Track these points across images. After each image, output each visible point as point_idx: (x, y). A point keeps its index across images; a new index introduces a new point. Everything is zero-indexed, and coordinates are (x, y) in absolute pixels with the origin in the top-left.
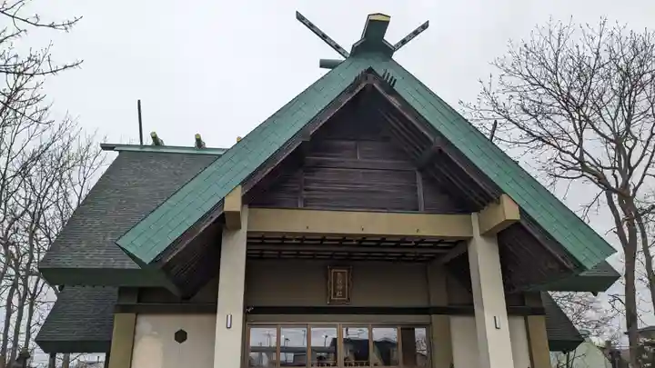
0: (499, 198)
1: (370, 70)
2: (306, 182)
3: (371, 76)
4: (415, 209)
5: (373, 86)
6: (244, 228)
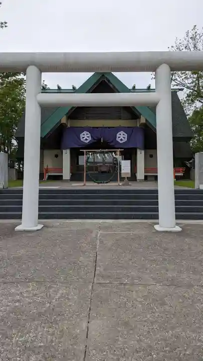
4: (121, 119)
5: (104, 80)
6: (69, 126)
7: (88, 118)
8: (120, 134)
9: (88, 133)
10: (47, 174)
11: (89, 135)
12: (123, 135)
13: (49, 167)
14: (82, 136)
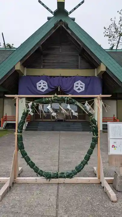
0: (100, 64)
1: (61, 21)
2: (44, 60)
3: (61, 22)
4: (78, 68)
5: (62, 26)
6: (25, 74)
7: (44, 67)
8: (78, 84)
9: (45, 82)
10: (5, 123)
11: (46, 84)
12: (81, 84)
13: (7, 116)
14: (38, 84)
